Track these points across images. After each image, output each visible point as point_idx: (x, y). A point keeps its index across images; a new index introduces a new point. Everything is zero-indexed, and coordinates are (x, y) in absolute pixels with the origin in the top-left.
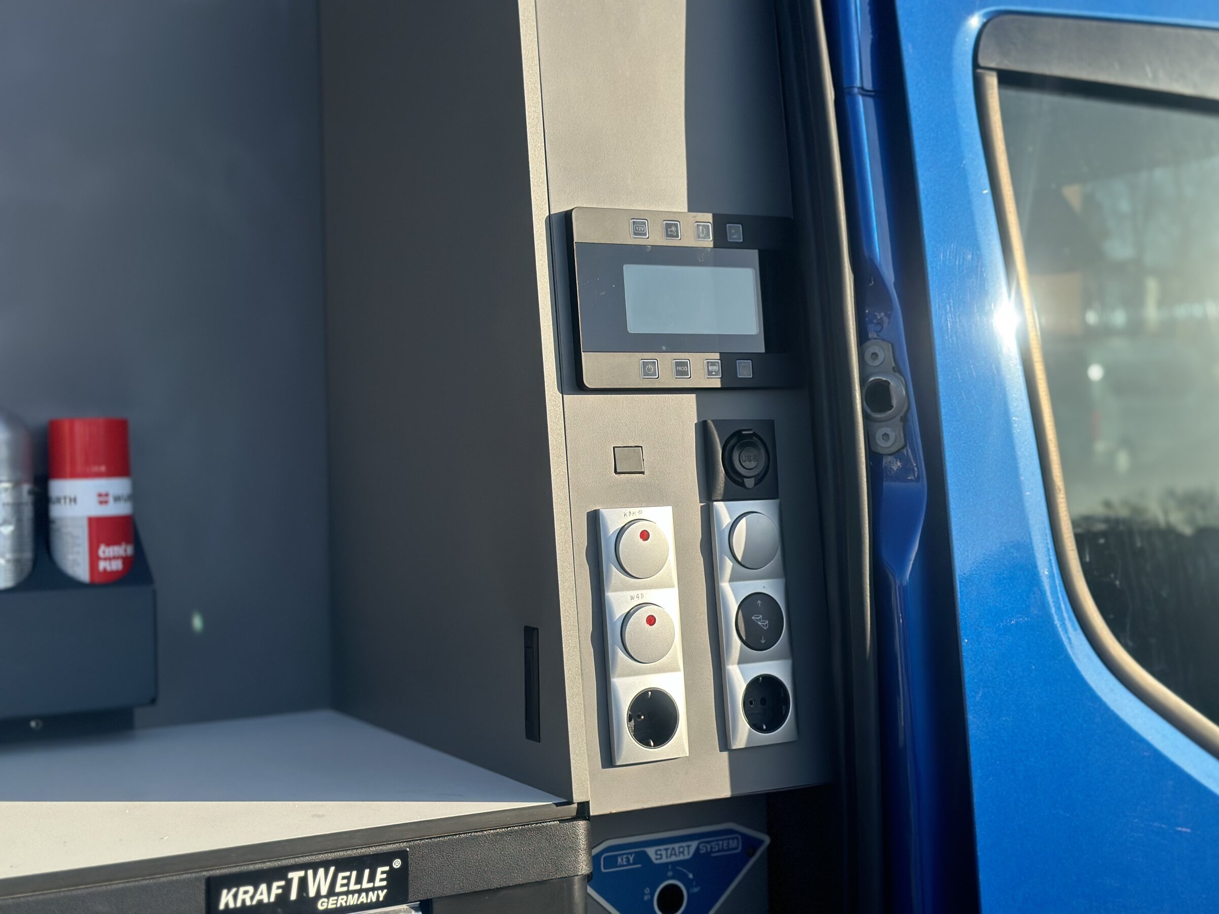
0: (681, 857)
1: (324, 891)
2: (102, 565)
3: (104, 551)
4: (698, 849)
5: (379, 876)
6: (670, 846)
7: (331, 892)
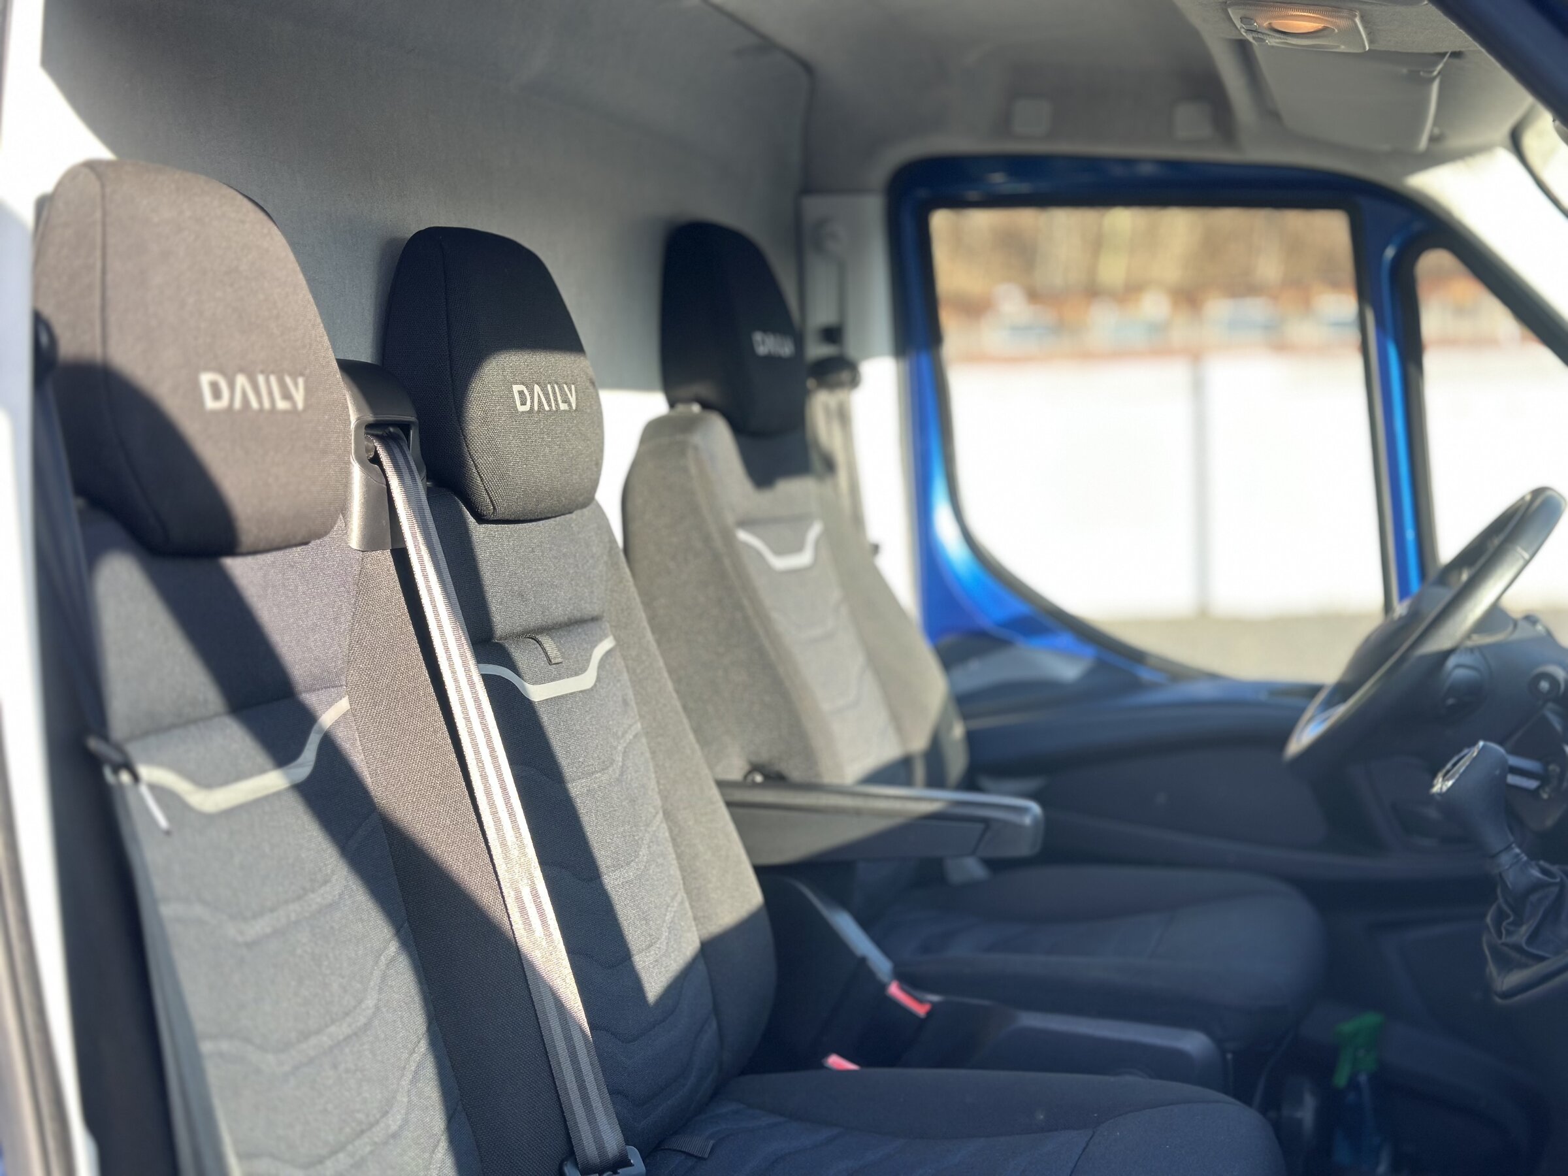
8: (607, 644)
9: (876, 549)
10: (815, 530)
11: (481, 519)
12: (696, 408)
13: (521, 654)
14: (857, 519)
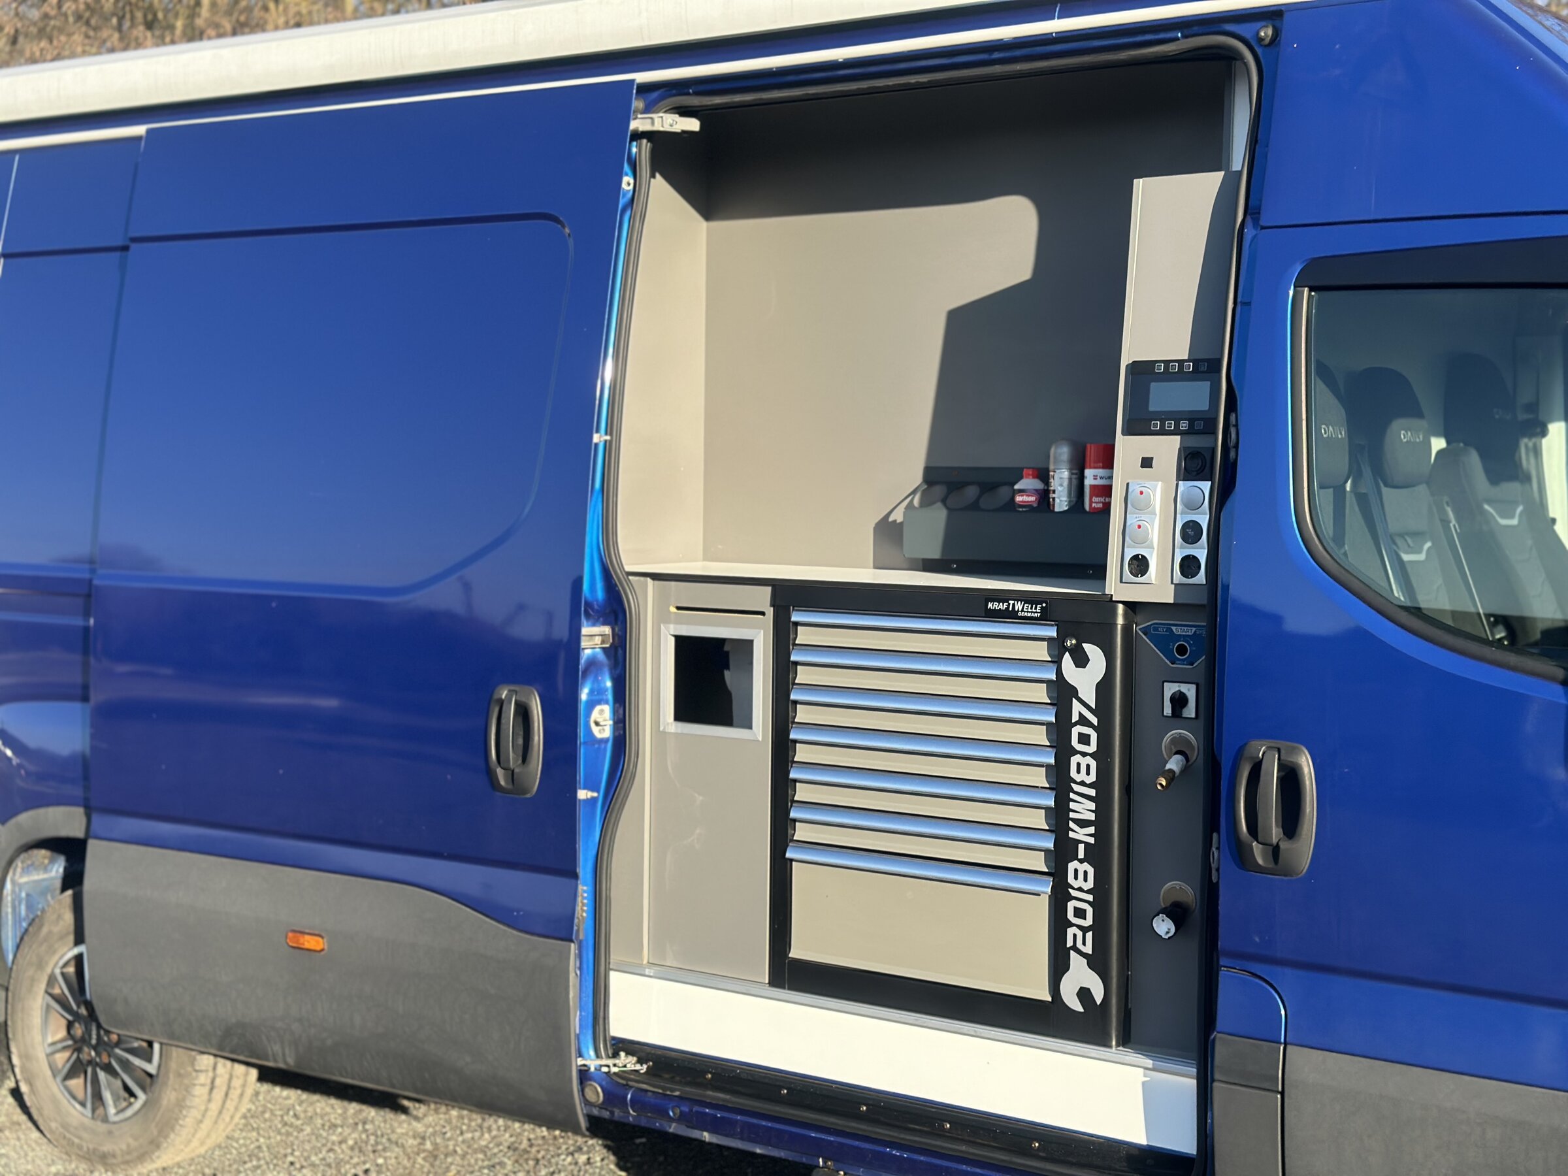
0: (1188, 634)
1: (1020, 609)
2: (1094, 505)
3: (1095, 499)
4: (1195, 631)
5: (1038, 608)
6: (1183, 628)
7: (1022, 611)
8: (1428, 545)
9: (1554, 521)
10: (1520, 509)
11: (1386, 485)
12: (1462, 445)
13: (1399, 541)
14: (1542, 505)
